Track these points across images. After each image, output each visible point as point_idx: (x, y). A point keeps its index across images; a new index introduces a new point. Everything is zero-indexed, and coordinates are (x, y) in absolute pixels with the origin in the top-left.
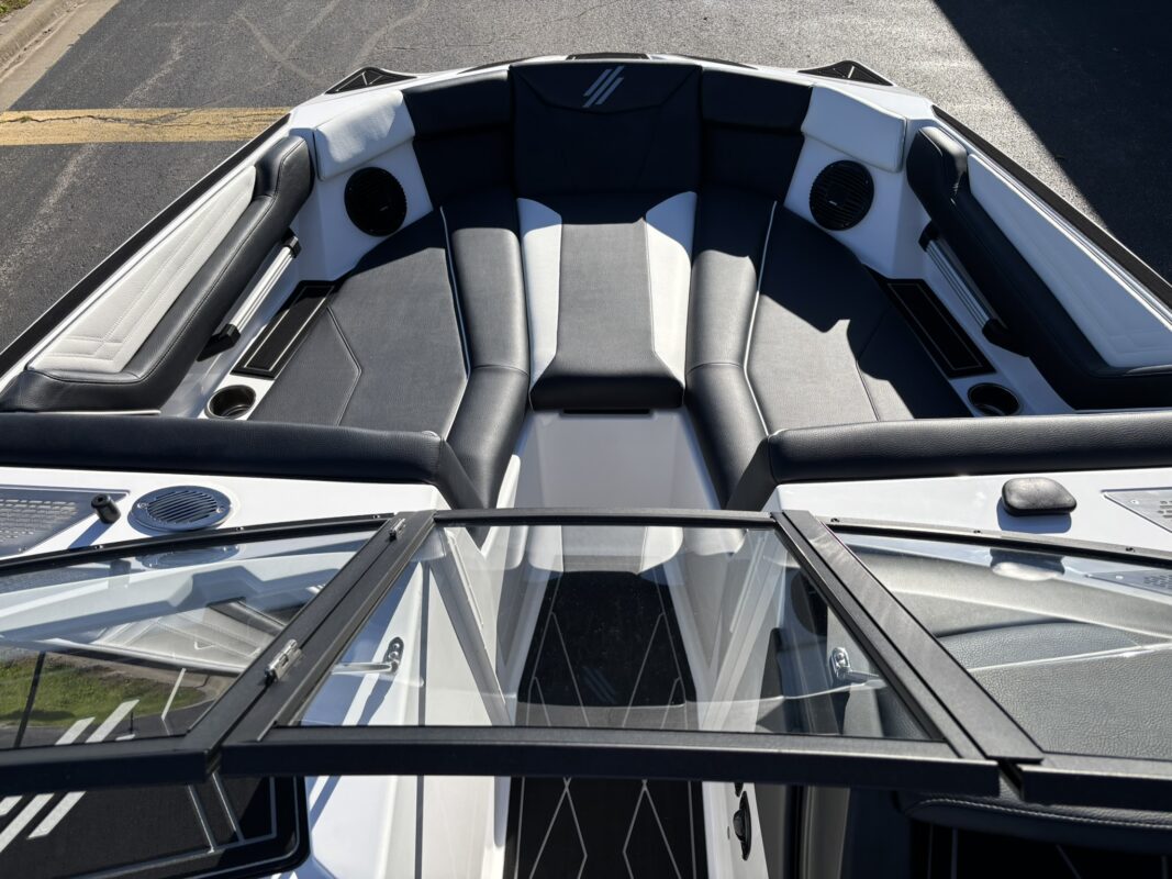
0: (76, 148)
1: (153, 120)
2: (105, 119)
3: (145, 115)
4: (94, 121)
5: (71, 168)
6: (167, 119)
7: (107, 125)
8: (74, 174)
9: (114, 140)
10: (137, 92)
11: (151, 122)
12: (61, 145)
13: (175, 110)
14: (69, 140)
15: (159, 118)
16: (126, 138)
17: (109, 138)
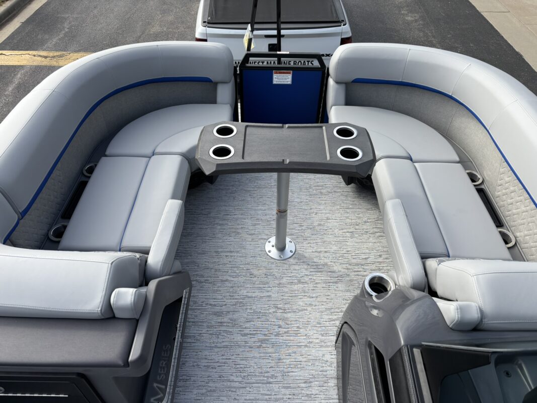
0: (22, 66)
1: (55, 56)
2: (34, 56)
3: (51, 54)
4: (30, 56)
5: (19, 76)
6: (61, 56)
7: (35, 58)
8: (20, 78)
9: (38, 64)
10: (49, 44)
11: (54, 57)
12: (15, 66)
13: (65, 53)
14: (19, 64)
15: (57, 56)
16: (43, 64)
17: (35, 64)
